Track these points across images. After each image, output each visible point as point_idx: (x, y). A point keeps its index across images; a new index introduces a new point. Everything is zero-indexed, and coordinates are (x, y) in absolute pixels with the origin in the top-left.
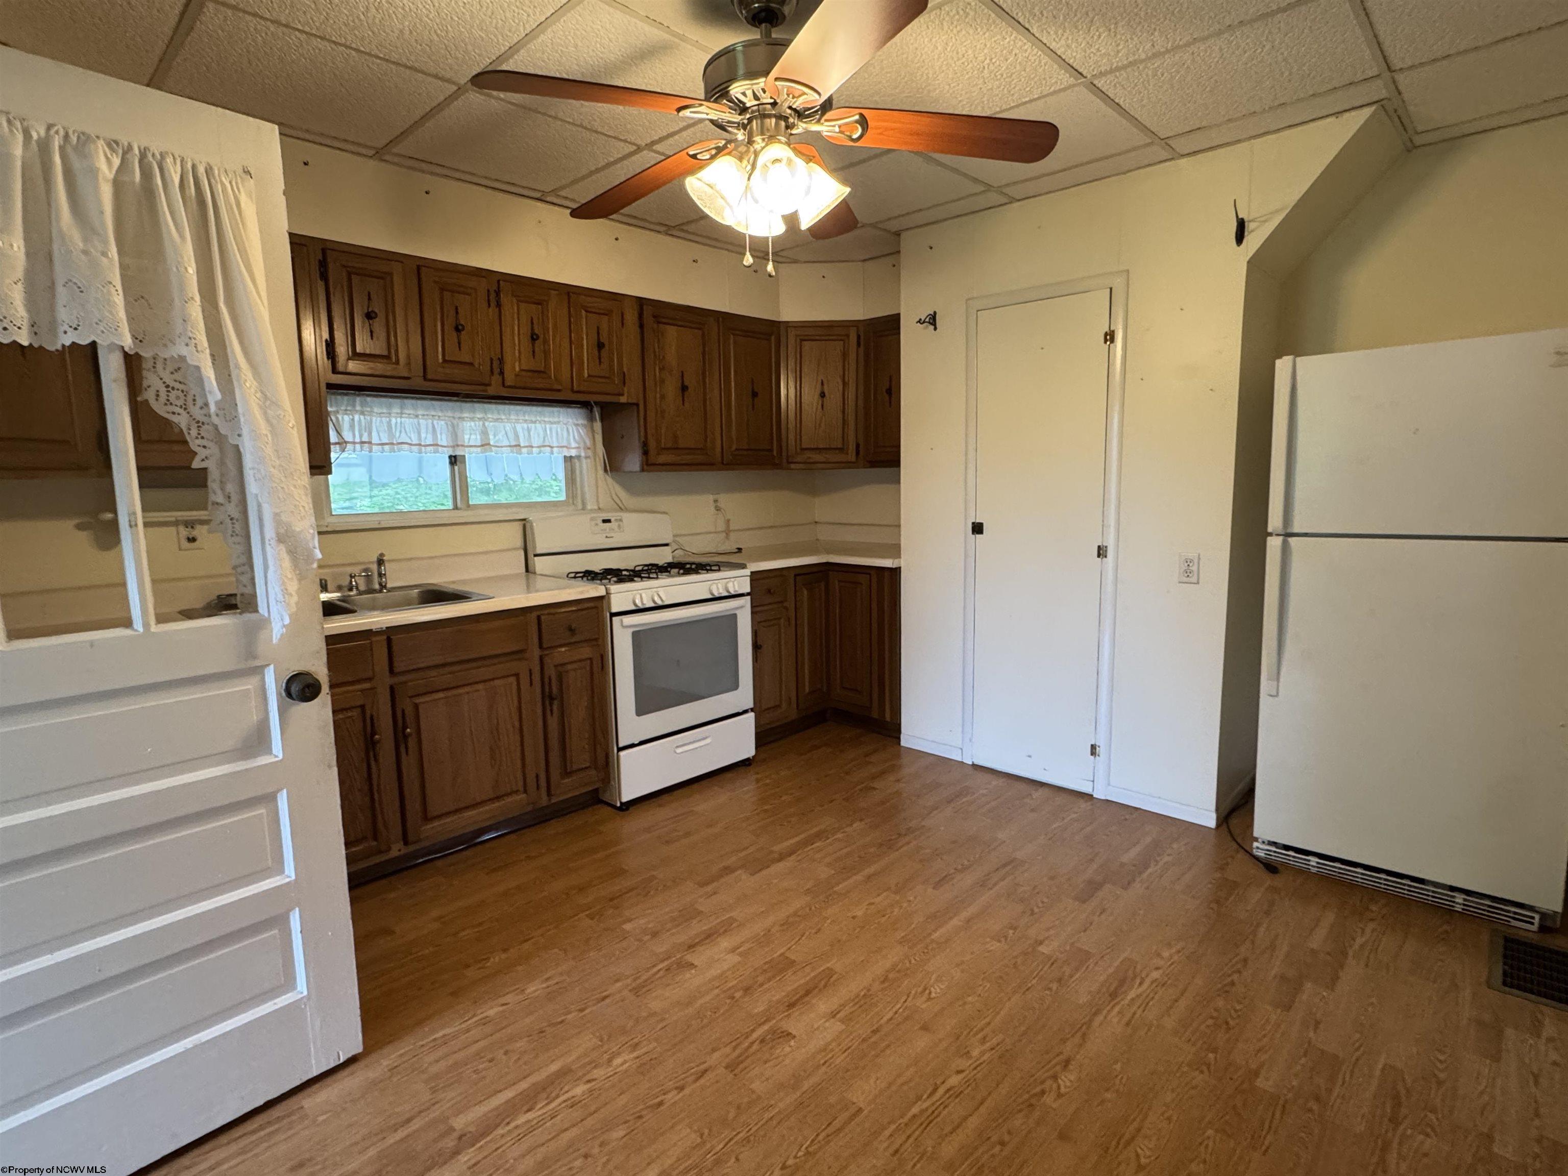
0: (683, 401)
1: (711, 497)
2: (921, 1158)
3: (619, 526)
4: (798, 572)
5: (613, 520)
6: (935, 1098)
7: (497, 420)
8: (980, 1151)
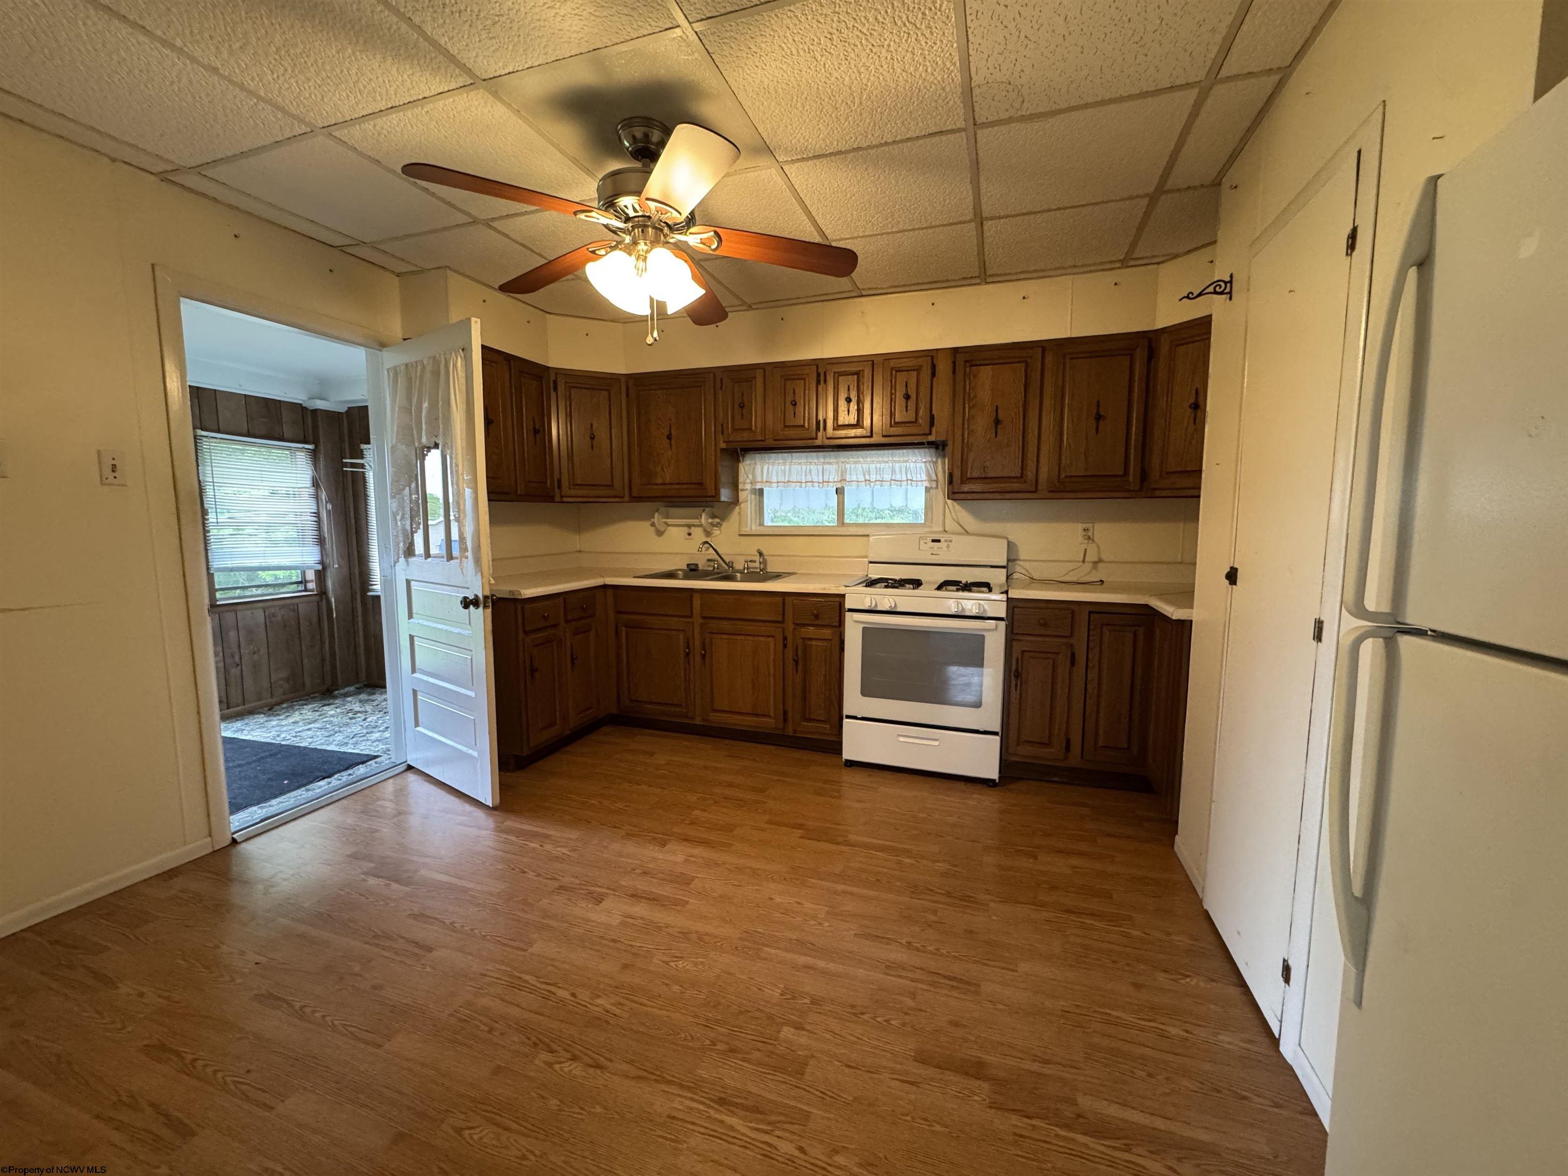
0: (996, 433)
1: (1080, 526)
2: (479, 988)
3: (948, 547)
4: (1093, 608)
5: (942, 540)
6: (543, 986)
7: (856, 463)
8: (481, 1018)
